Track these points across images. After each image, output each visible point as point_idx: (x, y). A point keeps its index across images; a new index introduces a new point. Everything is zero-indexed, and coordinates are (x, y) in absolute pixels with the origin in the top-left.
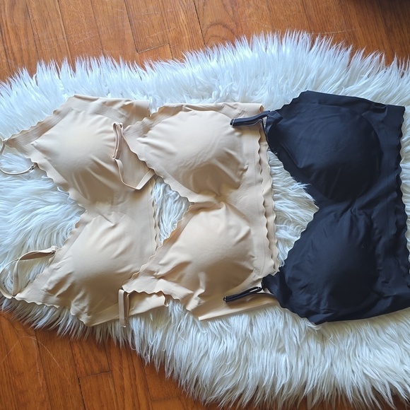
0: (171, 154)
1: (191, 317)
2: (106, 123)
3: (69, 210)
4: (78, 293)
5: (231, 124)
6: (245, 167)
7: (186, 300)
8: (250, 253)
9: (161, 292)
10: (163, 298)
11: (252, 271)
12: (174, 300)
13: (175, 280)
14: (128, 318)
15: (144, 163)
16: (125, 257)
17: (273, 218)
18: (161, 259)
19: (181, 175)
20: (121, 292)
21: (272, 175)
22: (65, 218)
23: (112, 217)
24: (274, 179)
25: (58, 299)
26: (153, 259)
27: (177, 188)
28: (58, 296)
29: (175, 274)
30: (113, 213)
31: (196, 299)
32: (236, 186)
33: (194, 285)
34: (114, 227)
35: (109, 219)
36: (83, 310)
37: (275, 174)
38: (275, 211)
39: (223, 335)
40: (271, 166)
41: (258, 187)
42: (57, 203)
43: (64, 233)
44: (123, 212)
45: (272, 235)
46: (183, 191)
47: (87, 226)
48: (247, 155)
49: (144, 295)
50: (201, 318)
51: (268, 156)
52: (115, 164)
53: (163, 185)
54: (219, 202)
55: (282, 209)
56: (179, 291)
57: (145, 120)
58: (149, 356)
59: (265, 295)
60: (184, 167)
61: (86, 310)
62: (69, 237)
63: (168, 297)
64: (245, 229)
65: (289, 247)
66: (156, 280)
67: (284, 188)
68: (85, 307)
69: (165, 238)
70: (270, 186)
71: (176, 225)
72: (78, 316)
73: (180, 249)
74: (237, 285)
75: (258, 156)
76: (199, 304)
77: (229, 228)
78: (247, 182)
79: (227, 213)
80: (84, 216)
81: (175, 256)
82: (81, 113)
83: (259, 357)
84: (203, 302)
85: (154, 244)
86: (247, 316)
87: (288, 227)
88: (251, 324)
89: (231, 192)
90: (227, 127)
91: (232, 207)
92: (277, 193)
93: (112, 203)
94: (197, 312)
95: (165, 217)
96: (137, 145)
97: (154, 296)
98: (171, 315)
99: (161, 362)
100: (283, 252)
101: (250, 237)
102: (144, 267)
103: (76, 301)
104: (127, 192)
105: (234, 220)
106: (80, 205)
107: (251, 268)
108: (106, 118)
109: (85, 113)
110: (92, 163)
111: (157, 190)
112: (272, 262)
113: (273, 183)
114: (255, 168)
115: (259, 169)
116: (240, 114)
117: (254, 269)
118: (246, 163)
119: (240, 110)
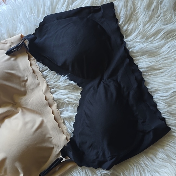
5: (6, 54)
6: (26, 79)
8: (48, 136)
11: (53, 148)
17: (55, 106)
21: (45, 77)
24: (47, 79)
32: (24, 93)
37: (47, 76)
38: (55, 100)
40: (42, 72)
41: (38, 88)
45: (58, 117)
48: (24, 70)
51: (37, 66)
54: (16, 108)
55: (59, 97)
64: (39, 120)
65: (73, 121)
67: (55, 83)
70: (46, 85)
74: (46, 162)
77: (26, 124)
78: (30, 88)
87: (68, 108)
89: (21, 99)
90: (4, 57)
91: (25, 109)
92: (53, 88)
101: (44, 125)
105: (29, 117)
107: (52, 146)
112: (64, 136)
113: (47, 83)
114: (32, 77)
115: (35, 77)
116: (10, 46)
117: (54, 146)
118: (26, 75)
119: (9, 43)
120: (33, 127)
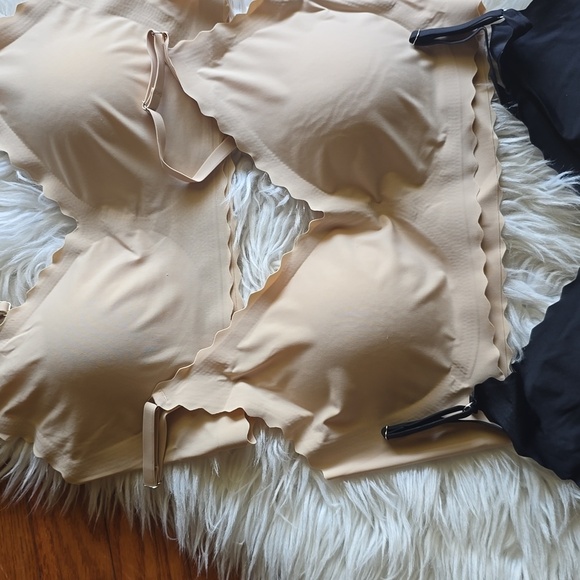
0: (274, 100)
1: (306, 472)
2: (131, 33)
3: (42, 223)
4: (50, 408)
5: (411, 40)
6: (440, 138)
7: (296, 430)
8: (446, 330)
9: (240, 409)
10: (244, 426)
11: (447, 371)
12: (269, 431)
13: (273, 384)
14: (162, 467)
15: (212, 121)
16: (160, 331)
17: (500, 251)
18: (242, 338)
19: (295, 150)
20: (150, 407)
21: (501, 156)
22: (32, 240)
23: (135, 242)
24: (506, 164)
25: (6, 419)
26: (225, 337)
27: (285, 179)
28: (7, 413)
29: (273, 371)
30: (138, 232)
31: (319, 429)
32: (418, 180)
33: (315, 398)
34: (140, 262)
35: (128, 245)
36: (61, 445)
37: (506, 155)
38: (506, 237)
39: (379, 515)
40: (500, 136)
41: (467, 182)
42: (14, 207)
43: (27, 275)
44: (162, 230)
45: (496, 290)
46: (298, 188)
47: (81, 260)
48: (446, 111)
49: (200, 417)
50: (328, 473)
51: (492, 113)
52: (148, 121)
53: (252, 175)
54: (378, 215)
55: (522, 233)
56: (280, 410)
57: (218, 27)
58: (206, 555)
59: (477, 427)
60: (304, 129)
61: (69, 446)
62: (38, 282)
63: (257, 423)
64: (434, 276)
65: (533, 319)
66: (228, 384)
67: (525, 187)
68: (65, 441)
69: (253, 291)
70: (495, 182)
71: (279, 263)
72: (49, 459)
73: (287, 316)
74: (412, 401)
75: (470, 112)
76: (325, 440)
77: (401, 270)
78: (444, 172)
79: (396, 240)
80: (73, 238)
81: (275, 330)
82: (78, 13)
83: (460, 567)
84: (334, 436)
85: (228, 304)
86: (435, 472)
87: (531, 273)
88: (442, 492)
89: (406, 193)
90: (402, 46)
91: (405, 227)
92: (511, 197)
93: (137, 211)
94: (319, 459)
95: (254, 244)
96: (198, 82)
97: (224, 420)
98: (260, 464)
99: (233, 570)
100: (520, 329)
101: (445, 295)
102: (203, 354)
103: (48, 425)
104: (171, 188)
105: (411, 255)
106: (65, 213)
107: (447, 364)
108: (131, 24)
109: (85, 12)
110: (96, 113)
111: (239, 185)
112: (495, 352)
113: (502, 175)
114: (462, 139)
115: (471, 143)
116: (431, 20)
117: (453, 367)
118: (443, 129)
119: (432, 11)
120: (417, 287)
